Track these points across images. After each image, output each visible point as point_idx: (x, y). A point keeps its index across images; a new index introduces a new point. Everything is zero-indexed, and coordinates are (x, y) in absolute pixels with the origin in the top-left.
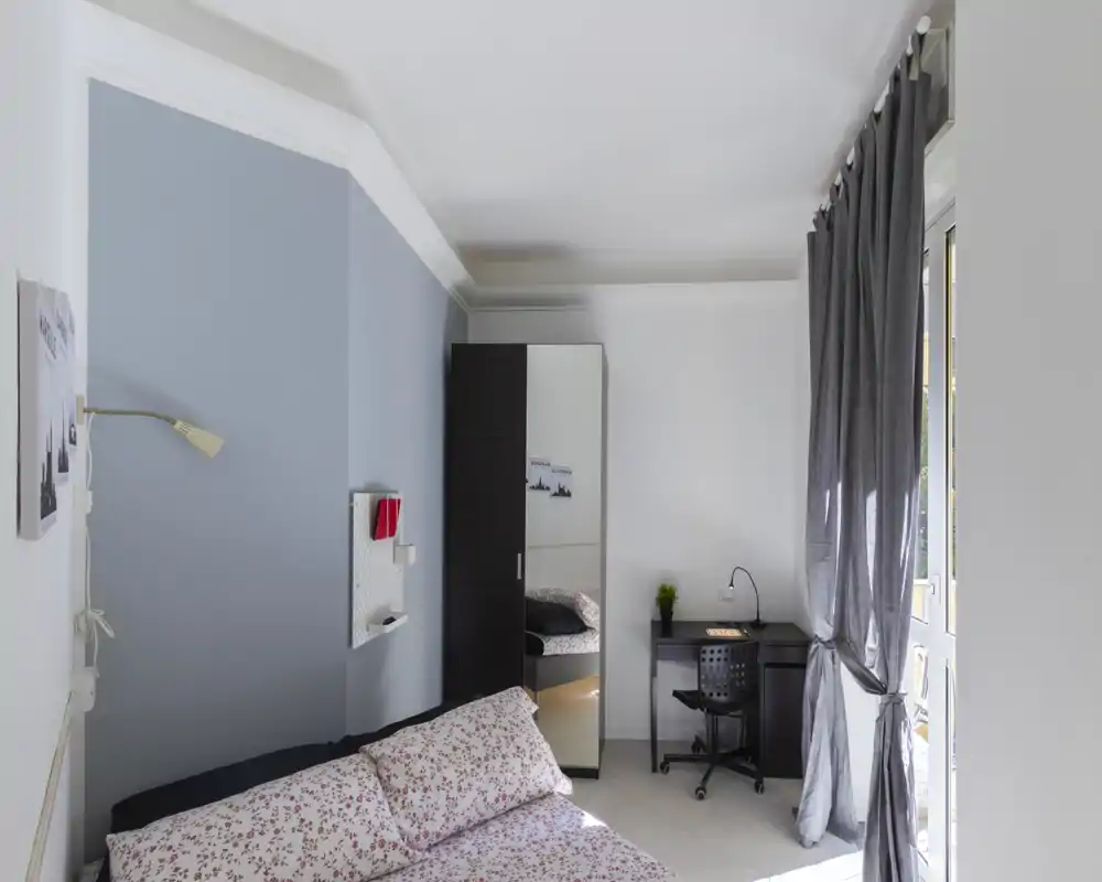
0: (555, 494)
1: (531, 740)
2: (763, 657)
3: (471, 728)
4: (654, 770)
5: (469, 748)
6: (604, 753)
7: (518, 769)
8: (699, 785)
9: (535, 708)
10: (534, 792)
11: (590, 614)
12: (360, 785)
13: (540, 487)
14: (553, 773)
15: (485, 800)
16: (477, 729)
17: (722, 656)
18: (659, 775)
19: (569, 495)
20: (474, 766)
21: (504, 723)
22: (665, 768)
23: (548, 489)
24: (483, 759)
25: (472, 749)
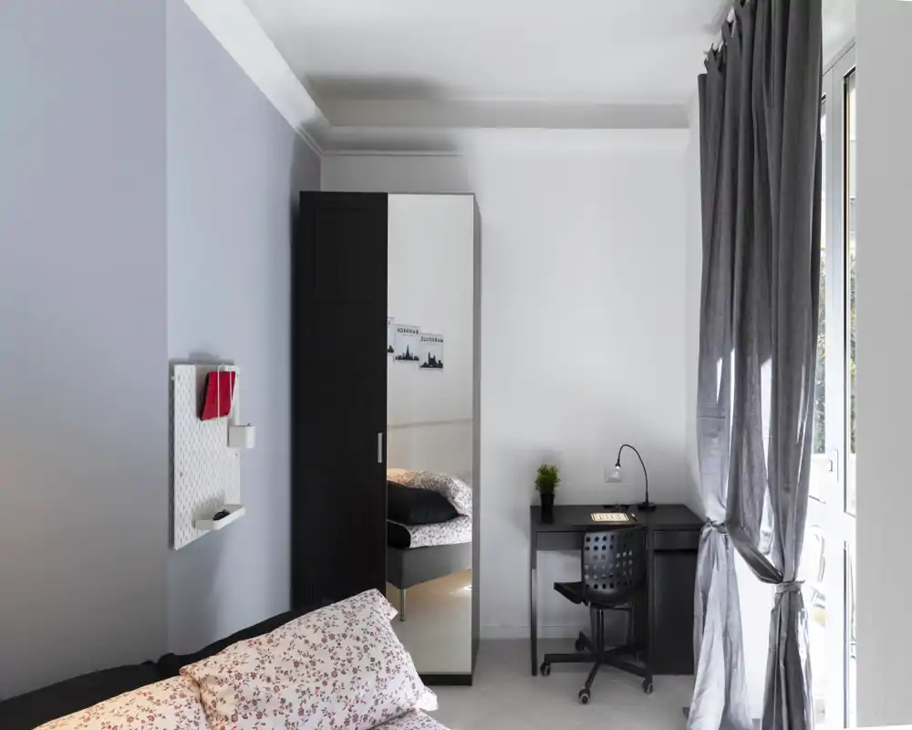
0: (425, 366)
1: (388, 651)
2: (654, 542)
3: (316, 638)
4: (534, 673)
5: (313, 663)
6: (478, 657)
7: (372, 683)
8: (584, 688)
9: (394, 613)
10: (392, 710)
11: (463, 501)
12: (177, 715)
13: (408, 357)
14: (414, 686)
15: (332, 723)
16: (324, 641)
17: (607, 544)
18: (539, 676)
19: (440, 365)
20: (320, 684)
21: (357, 631)
22: (545, 669)
23: (417, 359)
24: (330, 675)
25: (317, 663)
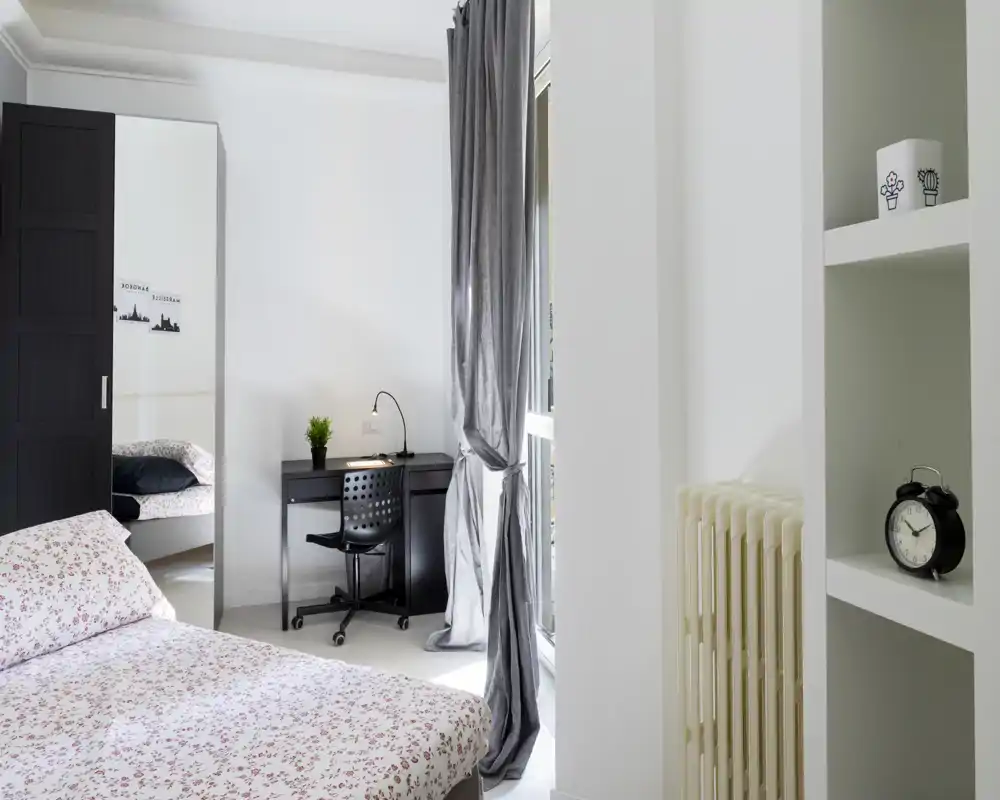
0: (157, 328)
1: (120, 559)
3: (40, 545)
4: (285, 628)
5: (36, 567)
7: (104, 585)
8: (338, 630)
9: (127, 534)
10: (126, 613)
13: (135, 317)
14: (150, 592)
15: (59, 620)
16: (48, 547)
17: (367, 483)
18: (291, 631)
19: (176, 329)
20: (44, 584)
21: (86, 540)
22: (298, 624)
23: (146, 320)
24: (56, 577)
25: (41, 567)
